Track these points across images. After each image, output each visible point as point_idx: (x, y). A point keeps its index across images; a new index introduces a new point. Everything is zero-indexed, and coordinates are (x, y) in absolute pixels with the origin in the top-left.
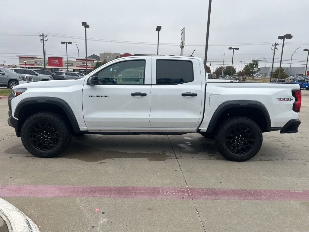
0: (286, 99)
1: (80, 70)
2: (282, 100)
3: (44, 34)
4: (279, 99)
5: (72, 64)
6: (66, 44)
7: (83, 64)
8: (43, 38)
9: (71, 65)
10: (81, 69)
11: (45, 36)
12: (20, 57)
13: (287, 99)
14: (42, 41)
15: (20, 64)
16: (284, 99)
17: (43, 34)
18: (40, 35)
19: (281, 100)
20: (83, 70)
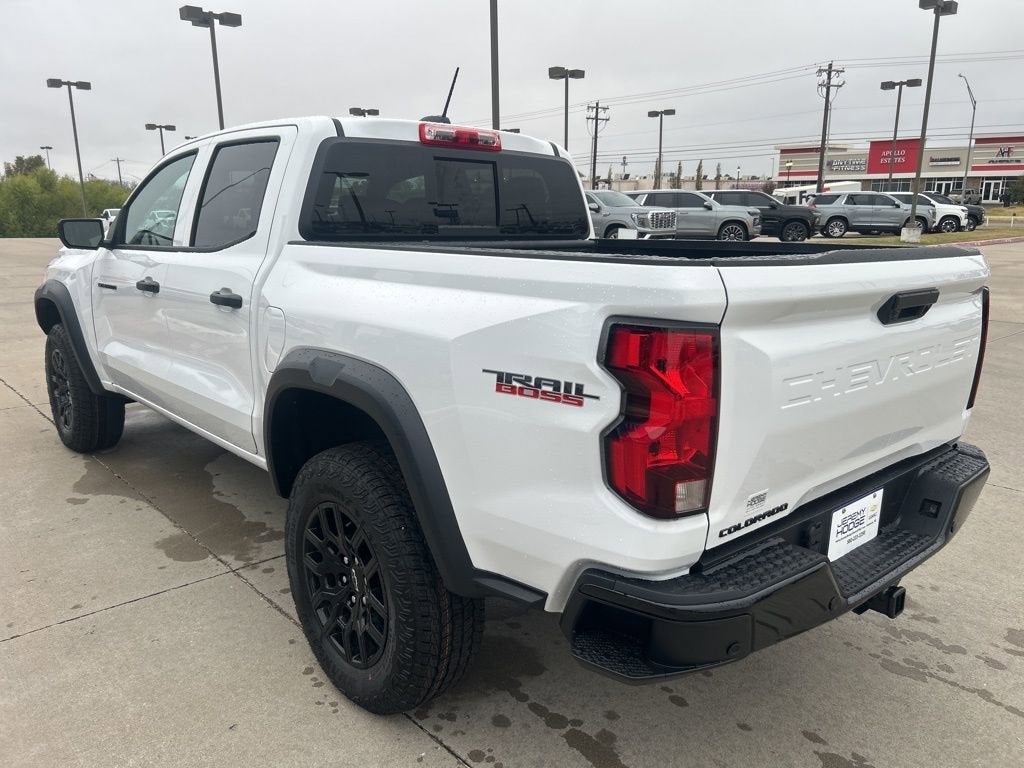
0: (548, 382)
1: (985, 182)
2: (521, 392)
3: (834, 64)
4: (500, 376)
5: (957, 160)
6: (897, 87)
7: (1001, 158)
8: (829, 78)
9: (949, 163)
10: (987, 178)
11: (838, 71)
12: (783, 151)
13: (556, 385)
14: (825, 90)
15: (781, 174)
16: (539, 382)
17: (830, 66)
18: (820, 71)
19: (513, 390)
20: (999, 178)
